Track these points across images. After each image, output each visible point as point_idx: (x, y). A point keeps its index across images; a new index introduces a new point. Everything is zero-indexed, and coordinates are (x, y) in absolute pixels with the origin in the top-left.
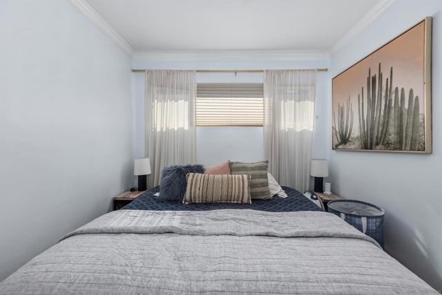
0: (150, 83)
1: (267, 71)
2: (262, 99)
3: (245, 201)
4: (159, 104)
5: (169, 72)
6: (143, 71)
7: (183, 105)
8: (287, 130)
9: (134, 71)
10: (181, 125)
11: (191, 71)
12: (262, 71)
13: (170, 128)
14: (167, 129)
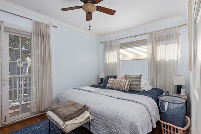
0: (105, 46)
1: (149, 33)
2: (147, 46)
3: (125, 89)
4: (107, 53)
5: (111, 42)
6: (103, 42)
7: (115, 53)
8: (160, 60)
9: (101, 43)
10: (115, 61)
11: (118, 39)
12: (147, 33)
13: (111, 62)
14: (110, 62)
